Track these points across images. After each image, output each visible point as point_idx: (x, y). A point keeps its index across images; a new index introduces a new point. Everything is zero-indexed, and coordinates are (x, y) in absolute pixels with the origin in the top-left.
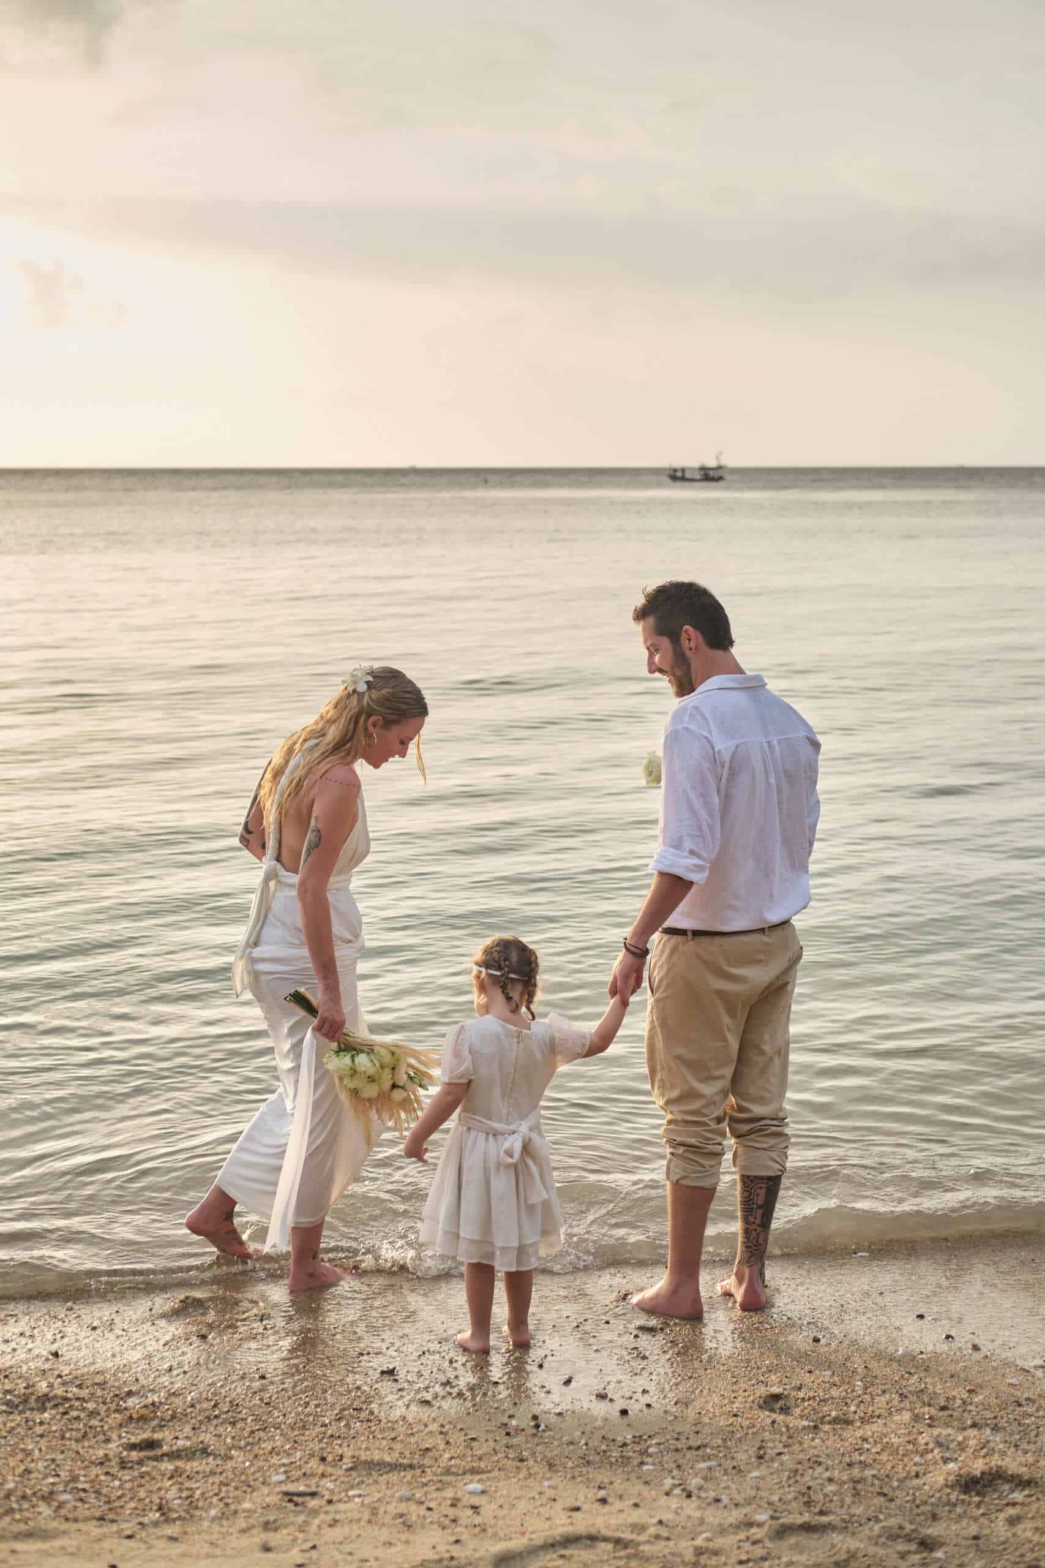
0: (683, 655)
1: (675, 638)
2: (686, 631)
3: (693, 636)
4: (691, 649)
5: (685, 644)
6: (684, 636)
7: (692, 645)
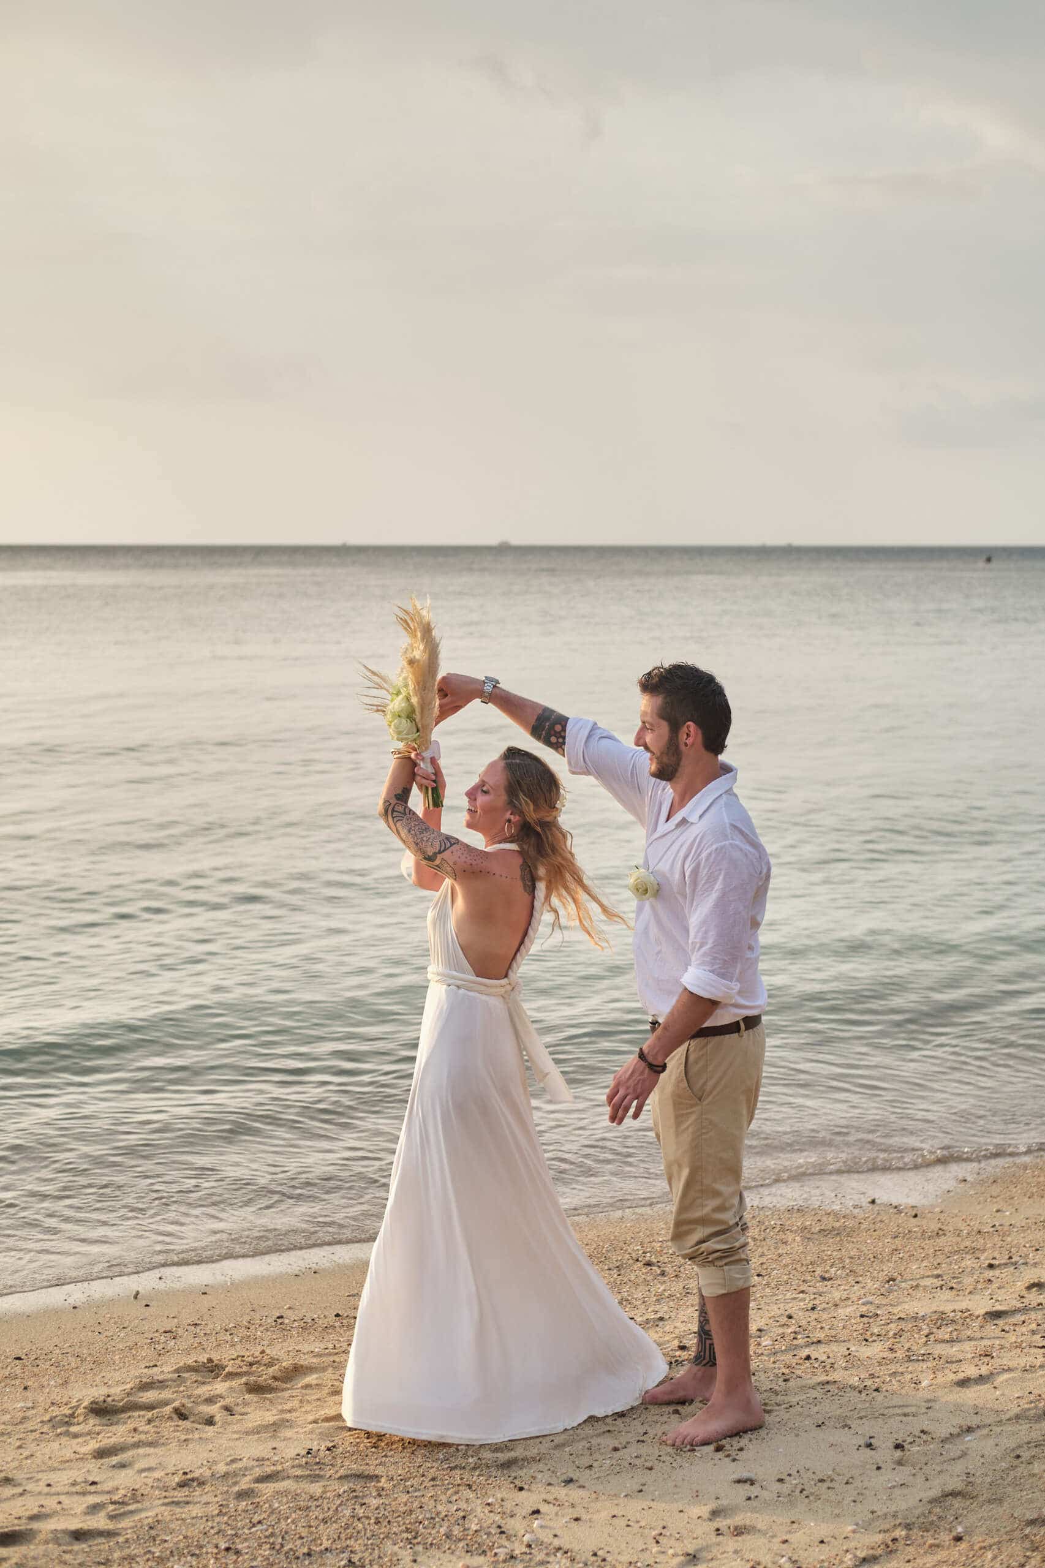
0: (677, 747)
1: (675, 727)
2: (688, 727)
3: (692, 733)
4: (686, 745)
5: (682, 736)
6: (685, 729)
7: (689, 741)
